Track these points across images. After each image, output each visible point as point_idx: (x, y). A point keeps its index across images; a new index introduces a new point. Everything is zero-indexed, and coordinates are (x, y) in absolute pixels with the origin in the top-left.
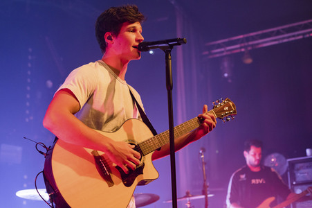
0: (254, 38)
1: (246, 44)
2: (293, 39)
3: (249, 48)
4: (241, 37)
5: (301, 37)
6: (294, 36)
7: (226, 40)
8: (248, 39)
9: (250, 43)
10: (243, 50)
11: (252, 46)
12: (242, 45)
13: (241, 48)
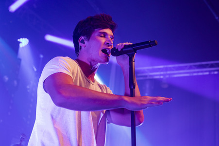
0: (171, 69)
1: (165, 73)
2: (201, 74)
3: (167, 76)
4: (162, 67)
5: (207, 73)
6: (202, 72)
7: (151, 68)
8: (166, 69)
9: (168, 72)
10: (162, 77)
11: (169, 74)
12: (162, 73)
13: (161, 75)
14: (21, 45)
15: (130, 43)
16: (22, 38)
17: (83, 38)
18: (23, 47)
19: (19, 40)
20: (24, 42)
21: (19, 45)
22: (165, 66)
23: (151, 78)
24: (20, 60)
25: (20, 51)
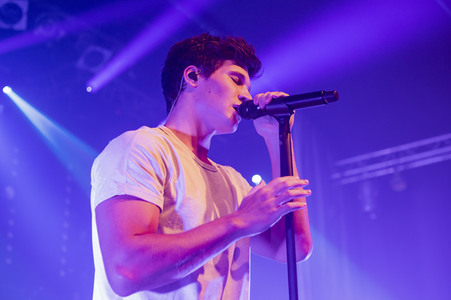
3: (401, 168)
8: (397, 155)
10: (391, 171)
11: (405, 164)
12: (390, 163)
13: (389, 167)
15: (282, 94)
23: (370, 176)
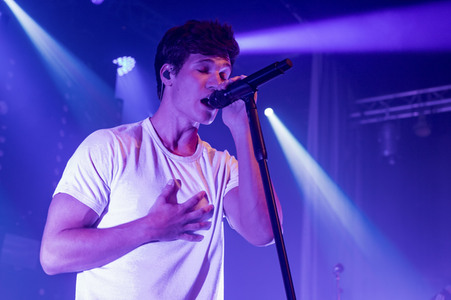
0: (433, 97)
1: (422, 105)
3: (427, 112)
4: (414, 93)
7: (391, 97)
9: (429, 104)
10: (416, 114)
12: (416, 106)
14: (120, 72)
16: (122, 56)
17: (168, 67)
18: (125, 75)
19: (115, 62)
20: (126, 65)
21: (116, 72)
22: (422, 91)
23: (393, 117)
24: (121, 101)
25: (120, 83)
